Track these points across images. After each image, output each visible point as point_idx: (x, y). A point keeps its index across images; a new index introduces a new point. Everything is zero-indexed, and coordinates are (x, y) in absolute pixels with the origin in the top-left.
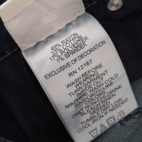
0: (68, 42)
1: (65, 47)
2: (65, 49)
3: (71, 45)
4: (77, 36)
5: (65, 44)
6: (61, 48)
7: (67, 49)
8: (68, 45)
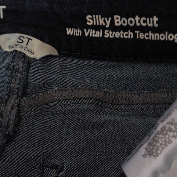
0: (164, 143)
1: (167, 136)
2: (166, 134)
3: (160, 141)
4: (154, 154)
5: (167, 140)
6: (171, 134)
7: (164, 135)
8: (163, 140)
